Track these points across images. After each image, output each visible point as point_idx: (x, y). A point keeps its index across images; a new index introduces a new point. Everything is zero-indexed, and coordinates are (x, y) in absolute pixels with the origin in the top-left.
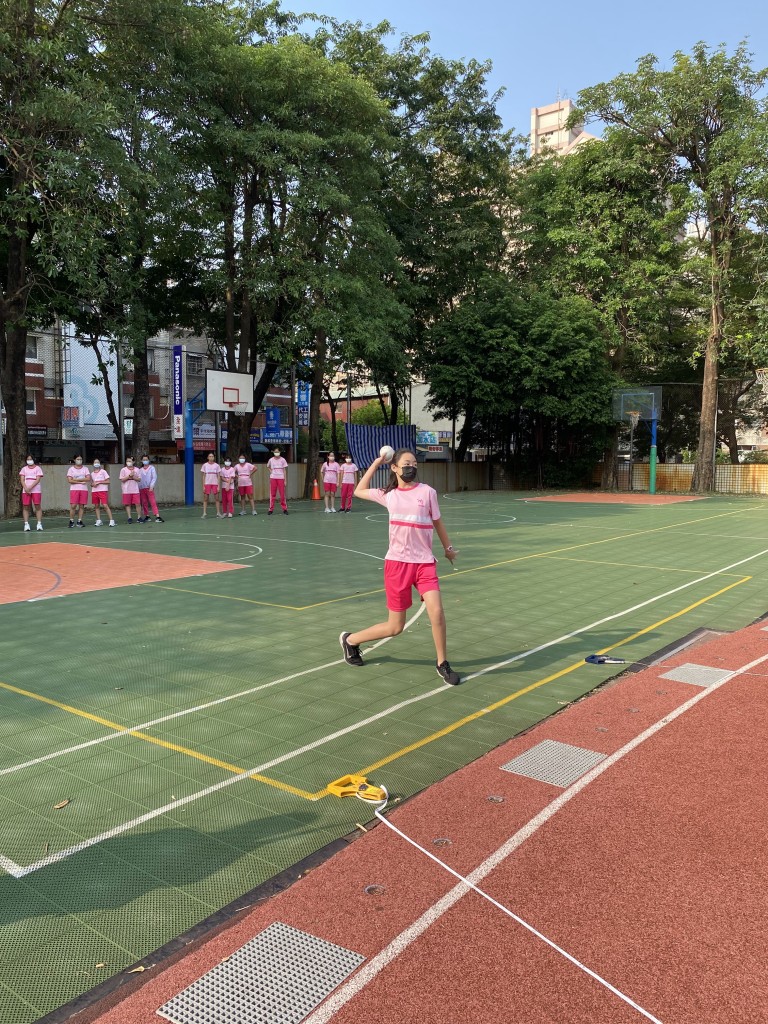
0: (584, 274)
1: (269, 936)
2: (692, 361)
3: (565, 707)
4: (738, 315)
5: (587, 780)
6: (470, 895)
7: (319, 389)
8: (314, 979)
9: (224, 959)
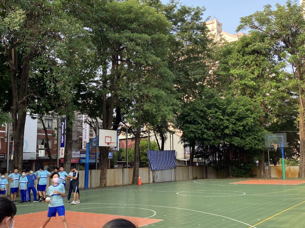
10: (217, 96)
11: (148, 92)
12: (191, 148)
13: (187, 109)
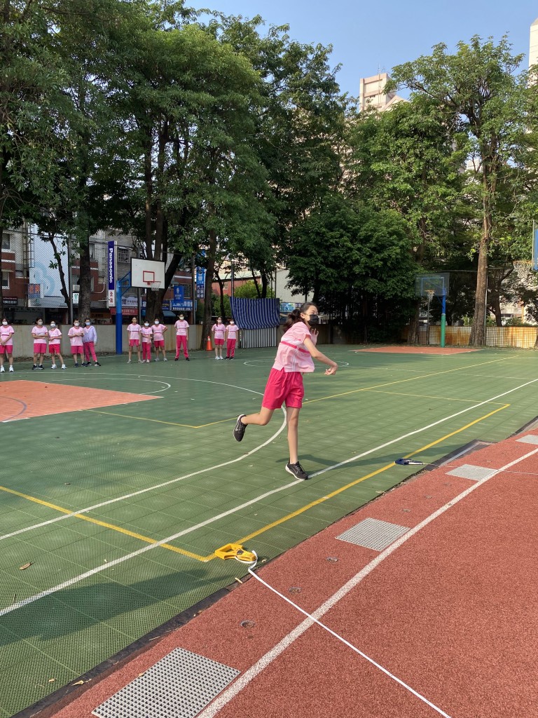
0: (396, 194)
1: (172, 658)
2: (470, 256)
3: (381, 495)
4: (501, 224)
5: (396, 546)
6: (314, 627)
7: (211, 273)
8: (204, 687)
9: (140, 675)
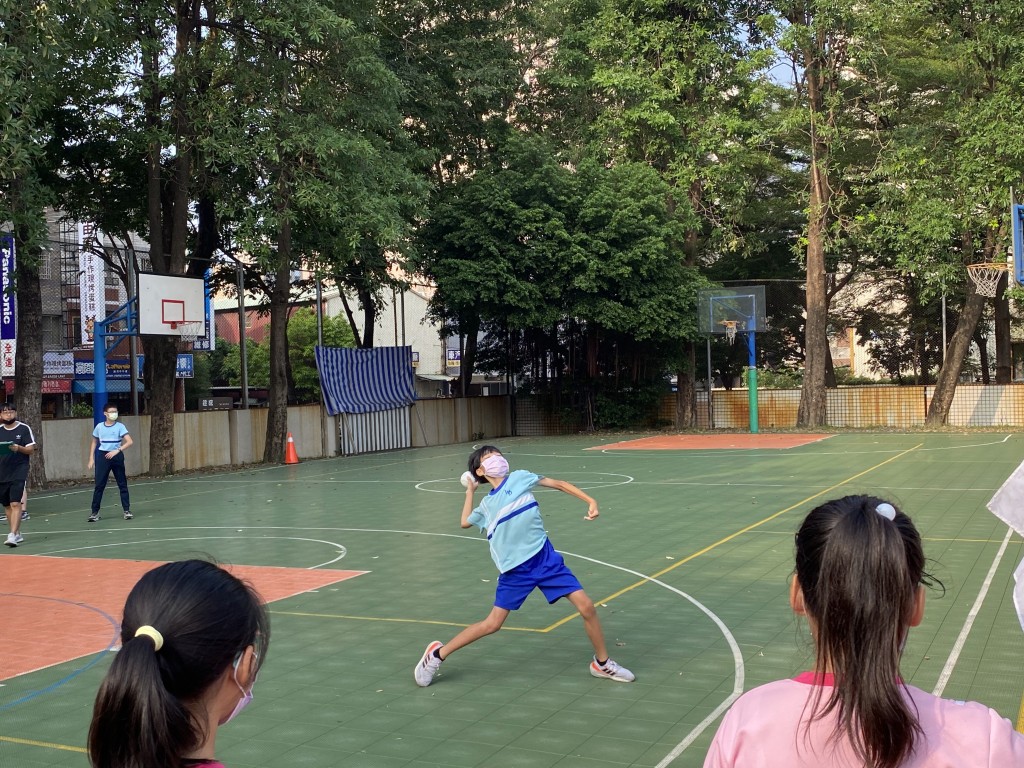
10: (550, 162)
11: (312, 142)
12: (465, 340)
13: (450, 207)
